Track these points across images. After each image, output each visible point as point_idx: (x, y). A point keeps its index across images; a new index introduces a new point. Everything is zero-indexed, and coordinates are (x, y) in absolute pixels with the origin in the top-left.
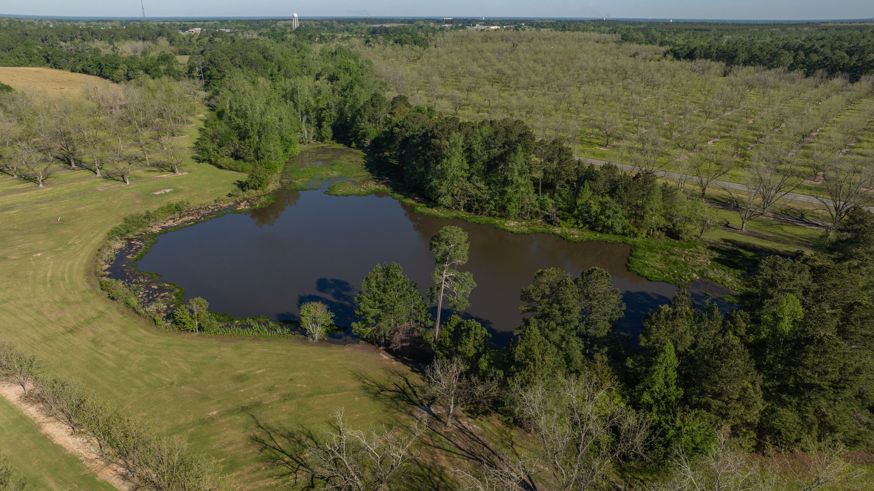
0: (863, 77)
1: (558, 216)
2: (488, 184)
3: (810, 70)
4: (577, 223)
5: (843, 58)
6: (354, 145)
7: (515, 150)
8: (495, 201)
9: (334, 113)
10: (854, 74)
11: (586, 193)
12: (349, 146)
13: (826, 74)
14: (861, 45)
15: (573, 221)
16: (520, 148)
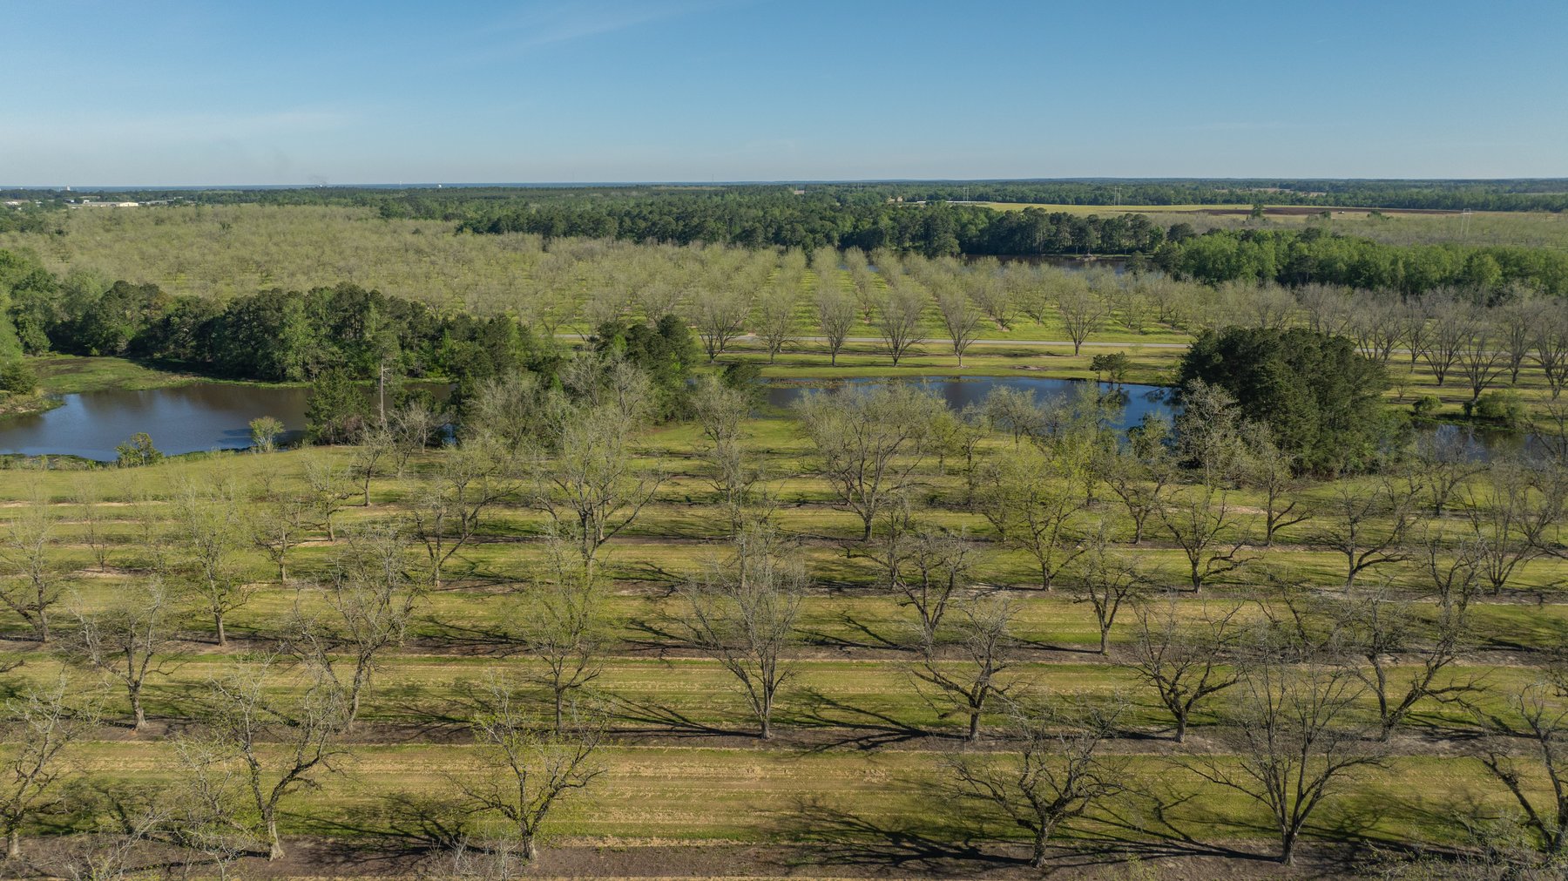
0: (691, 242)
1: (423, 368)
2: (341, 348)
3: (640, 238)
4: (445, 372)
5: (669, 223)
6: (95, 351)
7: (368, 308)
8: (354, 363)
9: (39, 316)
10: (683, 238)
11: (449, 342)
12: (86, 353)
13: (656, 241)
14: (690, 210)
15: (440, 370)
16: (372, 305)
